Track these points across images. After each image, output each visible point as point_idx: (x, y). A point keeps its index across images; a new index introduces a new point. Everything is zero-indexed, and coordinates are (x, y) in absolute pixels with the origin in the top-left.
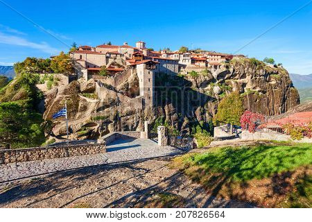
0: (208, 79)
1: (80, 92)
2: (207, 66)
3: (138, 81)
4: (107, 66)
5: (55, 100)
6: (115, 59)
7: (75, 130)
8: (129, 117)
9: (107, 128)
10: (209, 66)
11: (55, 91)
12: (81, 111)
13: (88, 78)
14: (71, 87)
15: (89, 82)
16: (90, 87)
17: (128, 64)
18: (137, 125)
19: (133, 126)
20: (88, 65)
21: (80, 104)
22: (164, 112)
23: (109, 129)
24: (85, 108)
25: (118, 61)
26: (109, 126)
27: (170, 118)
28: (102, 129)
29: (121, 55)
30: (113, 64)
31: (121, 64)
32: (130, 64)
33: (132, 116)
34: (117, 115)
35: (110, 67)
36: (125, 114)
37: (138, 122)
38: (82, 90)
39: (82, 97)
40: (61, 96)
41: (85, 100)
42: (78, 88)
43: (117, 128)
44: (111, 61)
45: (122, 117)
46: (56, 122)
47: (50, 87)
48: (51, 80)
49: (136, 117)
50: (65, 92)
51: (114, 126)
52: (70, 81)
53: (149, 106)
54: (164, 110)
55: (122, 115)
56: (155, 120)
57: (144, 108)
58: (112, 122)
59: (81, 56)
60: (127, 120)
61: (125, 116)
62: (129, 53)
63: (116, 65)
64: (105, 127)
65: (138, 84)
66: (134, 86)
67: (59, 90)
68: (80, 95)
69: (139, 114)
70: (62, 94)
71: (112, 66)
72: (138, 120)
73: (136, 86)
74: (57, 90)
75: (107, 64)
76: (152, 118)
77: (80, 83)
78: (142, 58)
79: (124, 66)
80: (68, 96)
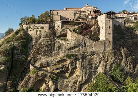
1: (56, 36)
3: (99, 28)
4: (75, 19)
5: (39, 42)
6: (80, 14)
7: (51, 64)
8: (93, 57)
9: (76, 64)
12: (56, 50)
13: (62, 27)
14: (50, 33)
16: (63, 33)
18: (99, 64)
19: (96, 64)
20: (62, 18)
21: (56, 45)
22: (121, 54)
23: (78, 65)
24: (59, 48)
26: (78, 63)
27: (126, 60)
28: (72, 65)
29: (84, 12)
30: (79, 17)
31: (85, 18)
32: (91, 17)
33: (95, 56)
35: (77, 20)
36: (90, 54)
37: (100, 61)
38: (57, 35)
39: (57, 40)
40: (43, 39)
41: (59, 42)
42: (55, 33)
44: (77, 16)
45: (87, 56)
46: (39, 57)
47: (37, 33)
48: (37, 28)
49: (99, 57)
50: (46, 36)
51: (82, 63)
52: (49, 29)
53: (109, 48)
54: (121, 52)
55: (88, 55)
56: (114, 61)
57: (105, 50)
58: (80, 60)
59: (57, 13)
60: (91, 59)
61: (90, 56)
62: (90, 10)
63: (81, 18)
64: (74, 63)
65: (99, 31)
66: (96, 32)
67: (42, 35)
68: (56, 38)
69: (101, 55)
70: (44, 37)
71: (78, 19)
72: (101, 60)
73: (98, 32)
74: (41, 35)
75: (74, 18)
76: (111, 59)
77: (56, 31)
78: (100, 13)
79: (87, 19)
80: (48, 39)
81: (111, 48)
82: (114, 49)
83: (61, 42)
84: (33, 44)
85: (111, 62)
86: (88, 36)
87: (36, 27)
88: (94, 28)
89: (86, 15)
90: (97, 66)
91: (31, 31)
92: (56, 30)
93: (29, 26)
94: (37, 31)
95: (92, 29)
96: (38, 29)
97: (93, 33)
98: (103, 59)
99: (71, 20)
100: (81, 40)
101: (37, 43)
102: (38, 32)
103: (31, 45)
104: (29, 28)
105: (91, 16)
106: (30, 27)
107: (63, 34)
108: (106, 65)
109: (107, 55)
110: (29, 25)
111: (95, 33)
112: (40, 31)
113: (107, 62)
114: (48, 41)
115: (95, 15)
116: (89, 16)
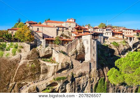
0: (126, 48)
1: (39, 57)
2: (123, 38)
3: (84, 48)
5: (20, 64)
6: (63, 31)
8: (80, 78)
10: (125, 38)
11: (19, 57)
12: (43, 73)
13: (46, 46)
14: (33, 53)
15: (47, 49)
17: (74, 35)
18: (86, 85)
19: (83, 86)
20: (44, 36)
21: (42, 67)
22: (104, 74)
24: (46, 71)
25: (66, 33)
26: (67, 85)
30: (62, 35)
31: (68, 35)
33: (83, 77)
34: (73, 76)
36: (78, 76)
37: (87, 82)
38: (41, 56)
39: (42, 62)
40: (25, 61)
41: (45, 64)
42: (38, 54)
43: (72, 87)
44: (60, 33)
45: (75, 78)
46: (24, 83)
49: (86, 78)
50: (28, 58)
51: (71, 85)
52: (31, 49)
53: (94, 69)
54: (104, 72)
55: (76, 76)
56: (98, 81)
57: (90, 71)
58: (69, 82)
59: (38, 29)
60: (79, 80)
61: (78, 77)
62: (72, 27)
63: (64, 36)
64: (64, 86)
65: (84, 51)
69: (87, 76)
71: (61, 37)
72: (87, 80)
76: (96, 79)
78: (83, 30)
79: (70, 37)
80: (31, 61)
81: (96, 68)
82: (98, 69)
83: (47, 64)
85: (96, 82)
89: (69, 33)
90: (84, 87)
92: (39, 50)
98: (89, 79)
99: (53, 37)
105: (74, 34)
107: (49, 54)
108: (92, 85)
109: (92, 76)
113: (93, 82)
114: (32, 64)
115: (79, 33)
116: (73, 34)
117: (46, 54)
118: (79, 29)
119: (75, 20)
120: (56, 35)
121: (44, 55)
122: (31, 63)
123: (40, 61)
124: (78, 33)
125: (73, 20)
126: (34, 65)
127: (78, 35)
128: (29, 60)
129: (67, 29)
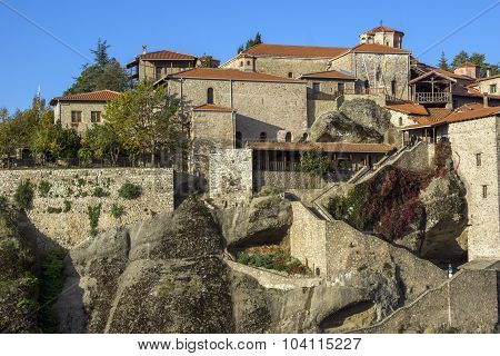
1: (222, 243)
3: (462, 192)
4: (314, 135)
6: (340, 100)
16: (265, 223)
17: (401, 119)
29: (357, 84)
30: (338, 123)
31: (368, 122)
32: (408, 122)
35: (325, 137)
38: (231, 236)
39: (239, 268)
44: (325, 110)
47: (95, 223)
48: (99, 193)
52: (178, 200)
59: (210, 91)
62: (388, 74)
63: (348, 128)
65: (463, 208)
66: (449, 218)
67: (134, 237)
68: (226, 258)
70: (153, 253)
71: (333, 132)
73: (456, 217)
74: (128, 236)
75: (309, 125)
77: (216, 207)
78: (448, 94)
79: (382, 131)
80: (181, 262)
83: (267, 279)
84: (86, 299)
86: (411, 240)
87: (85, 188)
88: (438, 193)
89: (373, 108)
91: (51, 210)
92: (218, 203)
93: (36, 181)
94: (94, 214)
95: (426, 195)
96: (98, 200)
97: (431, 223)
99: (288, 136)
100: (378, 266)
101: (112, 290)
102: (106, 221)
103: (75, 303)
104: (37, 193)
105: (405, 117)
106: (45, 187)
107: (270, 229)
110: (35, 175)
111: (445, 222)
112: (118, 212)
114: (189, 279)
115: (427, 106)
116: (395, 117)
117: (260, 229)
118: (426, 85)
119: (399, 35)
120: (305, 123)
121: (244, 234)
122: (181, 275)
123: (230, 263)
124: (422, 110)
125: (391, 38)
126: (198, 286)
127: (426, 123)
128: (169, 257)
129: (362, 85)
